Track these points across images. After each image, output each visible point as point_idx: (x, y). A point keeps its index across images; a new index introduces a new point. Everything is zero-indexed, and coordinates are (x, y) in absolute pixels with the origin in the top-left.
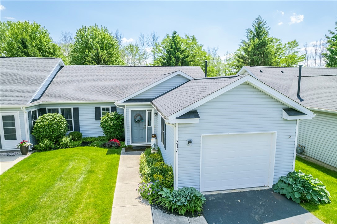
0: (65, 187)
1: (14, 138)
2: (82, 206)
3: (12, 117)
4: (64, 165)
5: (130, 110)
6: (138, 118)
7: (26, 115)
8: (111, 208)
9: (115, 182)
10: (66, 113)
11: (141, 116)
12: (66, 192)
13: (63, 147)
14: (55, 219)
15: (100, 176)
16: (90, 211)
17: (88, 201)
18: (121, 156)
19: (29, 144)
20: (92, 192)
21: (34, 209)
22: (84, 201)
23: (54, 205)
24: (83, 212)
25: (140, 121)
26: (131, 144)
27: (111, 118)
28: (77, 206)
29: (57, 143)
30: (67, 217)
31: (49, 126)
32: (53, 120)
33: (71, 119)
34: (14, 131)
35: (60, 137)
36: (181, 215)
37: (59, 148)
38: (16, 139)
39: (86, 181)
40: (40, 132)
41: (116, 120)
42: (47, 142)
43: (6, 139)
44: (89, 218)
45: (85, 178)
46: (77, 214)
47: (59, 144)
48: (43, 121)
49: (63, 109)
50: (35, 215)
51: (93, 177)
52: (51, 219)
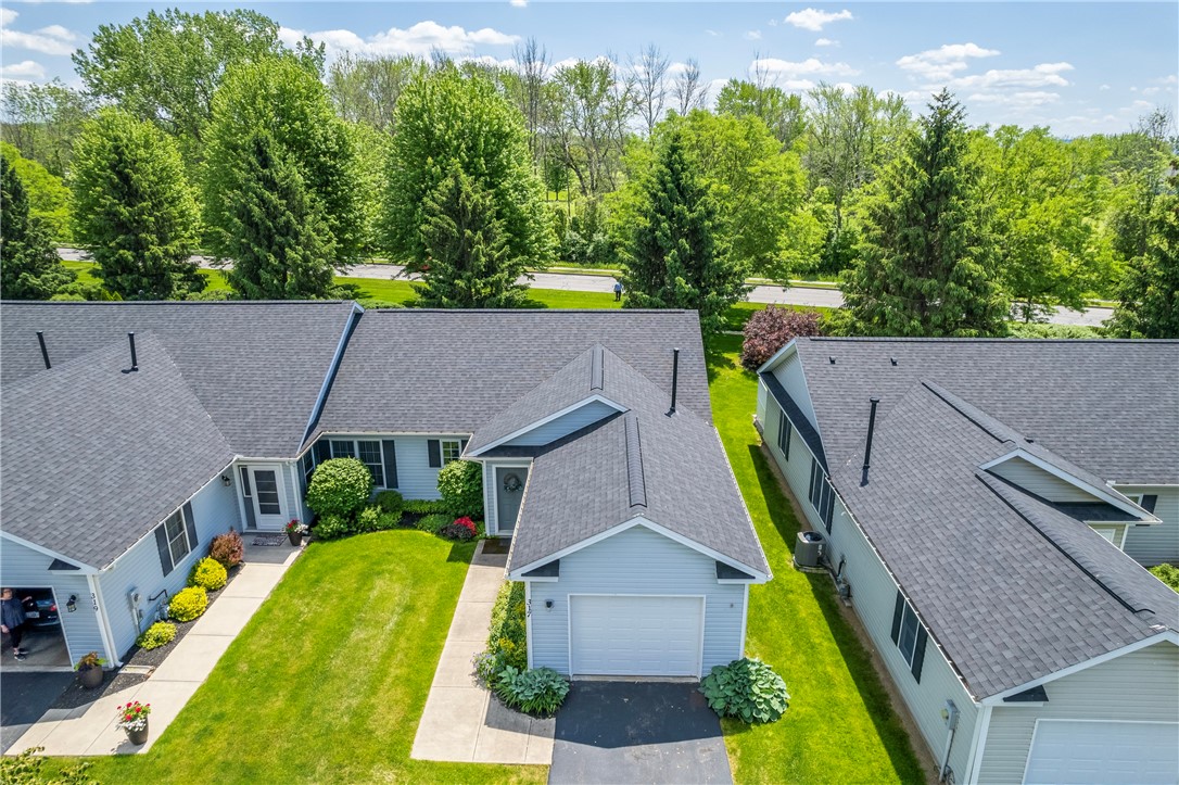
0: (365, 640)
1: (276, 510)
2: (389, 680)
3: (271, 474)
4: (366, 588)
5: (494, 467)
6: (512, 482)
7: (294, 471)
8: (429, 687)
9: (445, 637)
10: (368, 451)
11: (518, 480)
12: (367, 650)
13: (363, 530)
14: (353, 697)
15: (423, 620)
16: (399, 691)
17: (398, 671)
18: (471, 566)
19: (302, 527)
20: (406, 655)
21: (326, 677)
22: (394, 672)
23: (351, 675)
24: (389, 690)
25: (517, 488)
26: (497, 533)
27: (458, 478)
28: (381, 681)
29: (352, 524)
30: (368, 697)
31: (335, 492)
32: (344, 479)
33: (380, 462)
34: (275, 498)
35: (358, 509)
36: (525, 712)
37: (356, 532)
38: (279, 513)
39: (398, 631)
40: (320, 501)
41: (469, 480)
42: (334, 523)
43: (262, 512)
44: (397, 702)
45: (397, 624)
46: (381, 694)
47: (356, 522)
48: (326, 481)
49: (364, 442)
50: (327, 687)
51: (412, 619)
52: (349, 697)
